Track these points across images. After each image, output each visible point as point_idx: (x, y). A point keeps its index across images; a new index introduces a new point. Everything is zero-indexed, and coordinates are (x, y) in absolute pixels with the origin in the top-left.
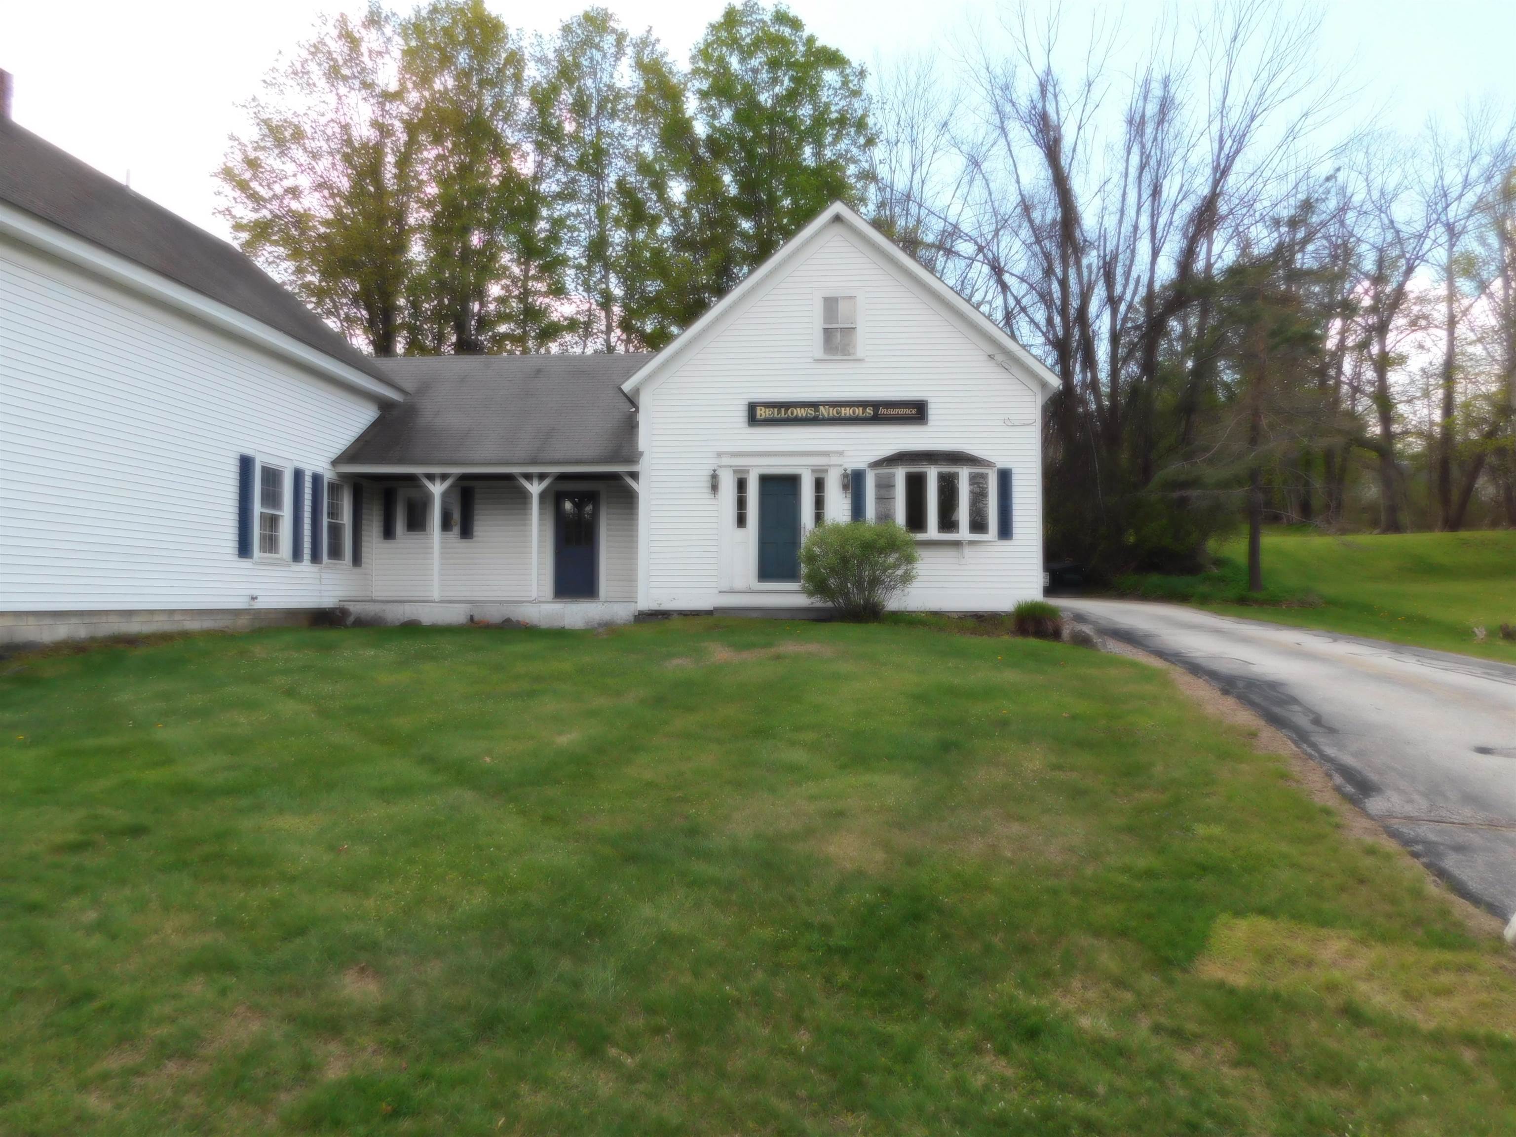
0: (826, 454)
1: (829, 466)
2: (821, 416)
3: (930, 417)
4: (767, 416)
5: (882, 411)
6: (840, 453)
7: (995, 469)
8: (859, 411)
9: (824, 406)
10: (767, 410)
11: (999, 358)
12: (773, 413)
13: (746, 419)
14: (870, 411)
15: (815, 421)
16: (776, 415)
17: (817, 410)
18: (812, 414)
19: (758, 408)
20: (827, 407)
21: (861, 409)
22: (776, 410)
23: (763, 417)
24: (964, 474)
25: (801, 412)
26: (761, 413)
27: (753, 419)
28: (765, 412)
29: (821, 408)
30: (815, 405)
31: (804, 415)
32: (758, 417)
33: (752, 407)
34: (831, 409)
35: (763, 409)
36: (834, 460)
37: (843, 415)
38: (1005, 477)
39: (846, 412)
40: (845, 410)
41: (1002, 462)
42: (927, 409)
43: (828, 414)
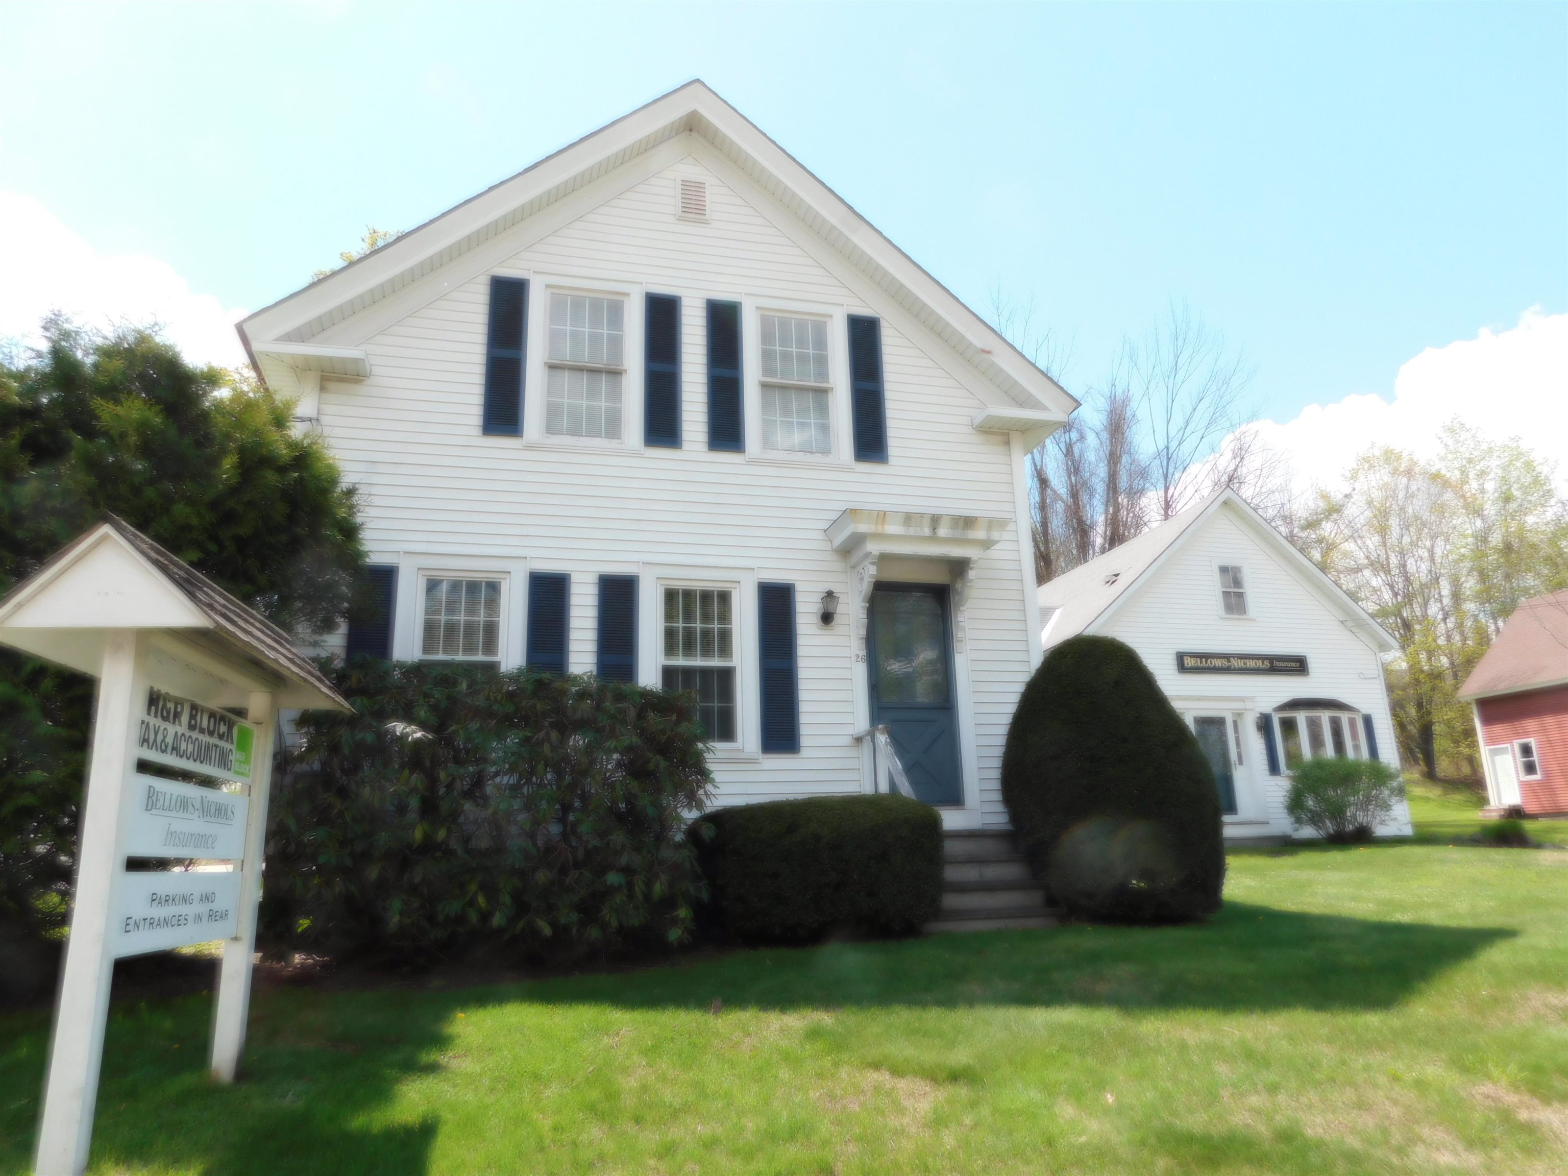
0: (1242, 699)
1: (1246, 710)
2: (1232, 667)
3: (1310, 670)
4: (1193, 664)
5: (1276, 664)
6: (1252, 699)
7: (1360, 714)
8: (1259, 664)
9: (1234, 657)
10: (1192, 659)
11: (1350, 624)
12: (1197, 662)
13: (1176, 667)
14: (1267, 663)
15: (1227, 670)
16: (1199, 664)
17: (1229, 662)
18: (1225, 664)
19: (1185, 658)
20: (1236, 659)
21: (1260, 661)
22: (1199, 659)
23: (1190, 665)
24: (1344, 717)
25: (1218, 663)
26: (1189, 662)
27: (1182, 668)
28: (1191, 661)
29: (1232, 659)
30: (1227, 657)
31: (1220, 665)
32: (1186, 665)
33: (1181, 658)
34: (1239, 660)
35: (1189, 658)
36: (1249, 705)
37: (1248, 666)
38: (1368, 721)
39: (1251, 664)
40: (1249, 662)
41: (1365, 709)
42: (1307, 663)
43: (1238, 665)
